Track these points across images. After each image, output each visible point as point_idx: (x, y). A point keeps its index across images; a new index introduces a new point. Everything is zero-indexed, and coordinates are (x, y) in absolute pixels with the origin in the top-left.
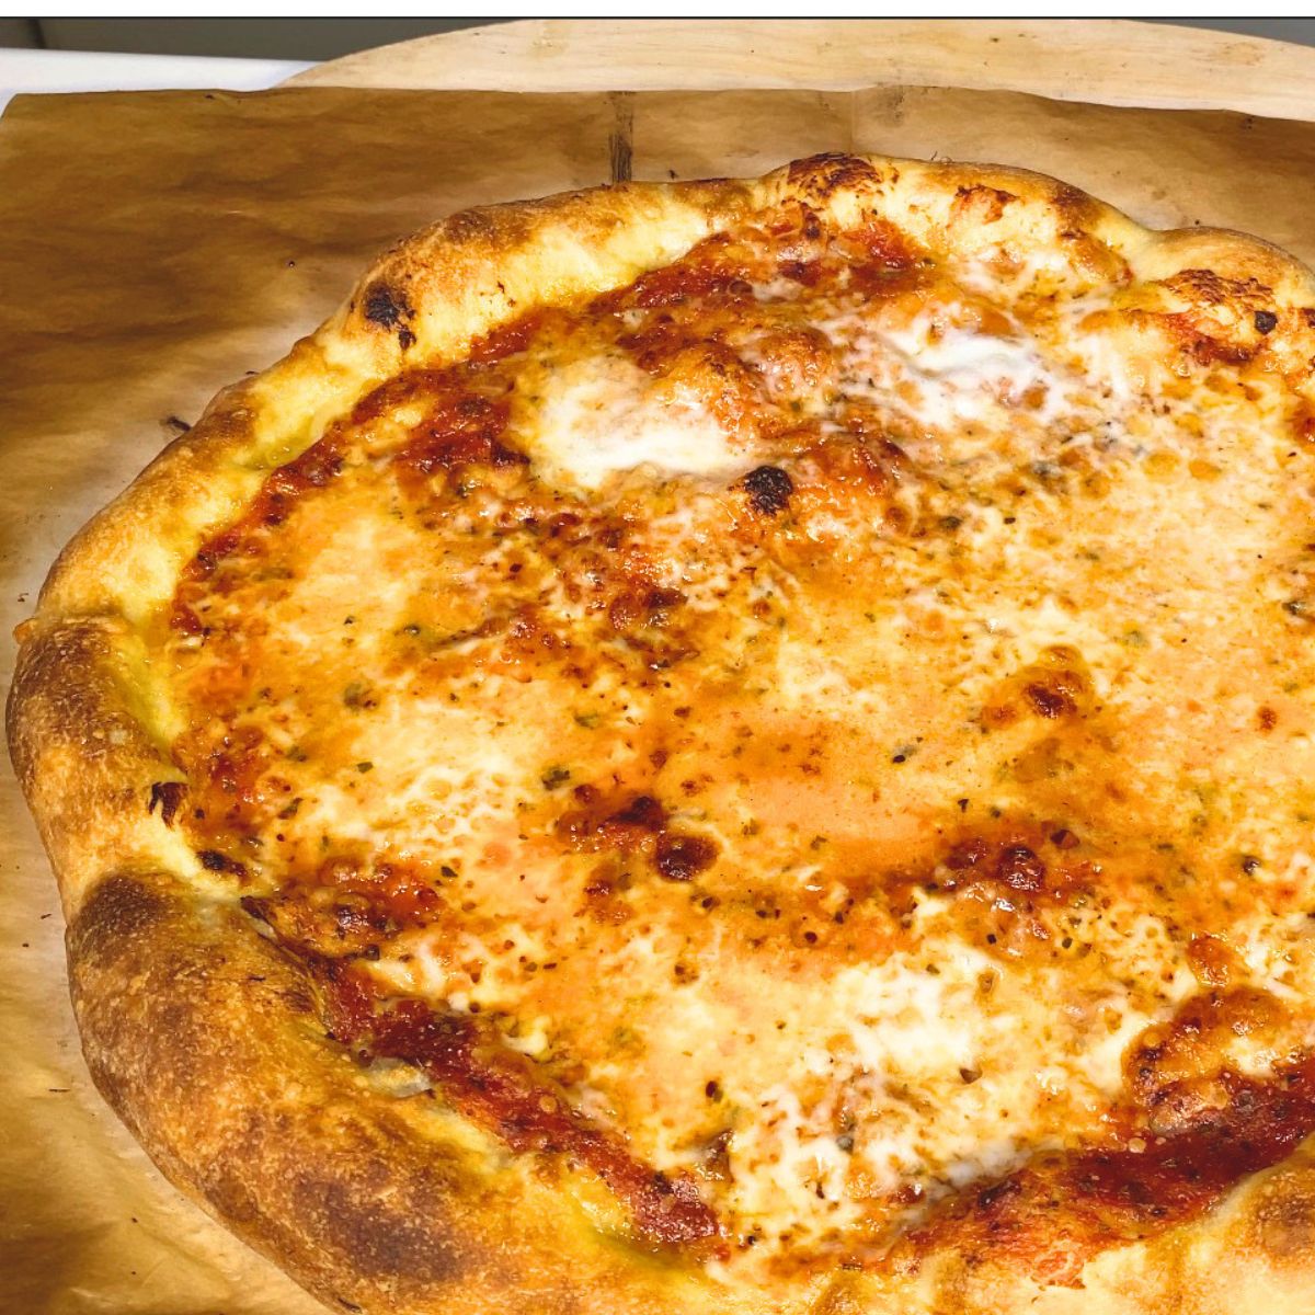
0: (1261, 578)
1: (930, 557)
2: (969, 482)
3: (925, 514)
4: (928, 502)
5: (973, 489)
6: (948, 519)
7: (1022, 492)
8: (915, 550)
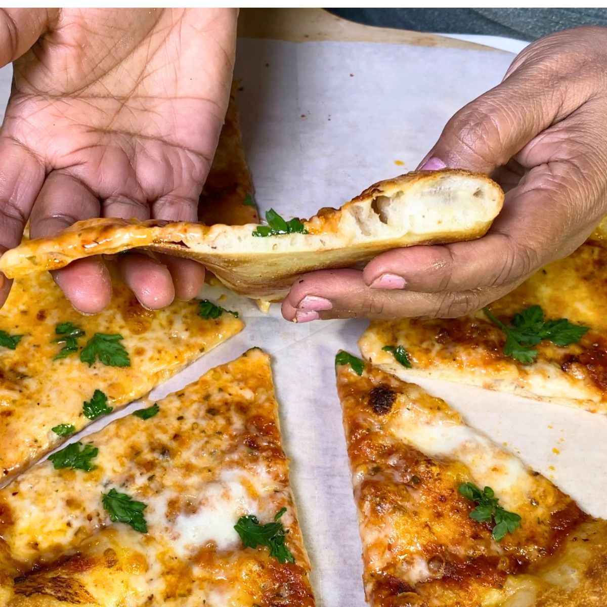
0: (39, 391)
1: (221, 390)
2: (206, 439)
3: (228, 415)
4: (226, 421)
5: (203, 434)
6: (214, 414)
7: (176, 437)
8: (230, 395)
